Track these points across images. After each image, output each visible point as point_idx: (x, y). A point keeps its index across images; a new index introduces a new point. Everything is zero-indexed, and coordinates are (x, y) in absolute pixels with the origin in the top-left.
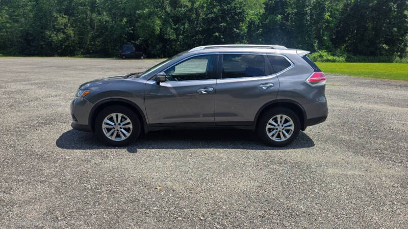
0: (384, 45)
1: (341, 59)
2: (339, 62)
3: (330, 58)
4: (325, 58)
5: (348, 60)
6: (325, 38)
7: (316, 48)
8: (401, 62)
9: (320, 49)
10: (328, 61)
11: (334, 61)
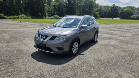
0: (40, 14)
1: (30, 17)
2: (30, 18)
3: (26, 17)
4: (25, 17)
5: (32, 18)
6: (22, 10)
7: (20, 14)
8: (46, 19)
9: (22, 14)
10: (26, 18)
11: (28, 18)
